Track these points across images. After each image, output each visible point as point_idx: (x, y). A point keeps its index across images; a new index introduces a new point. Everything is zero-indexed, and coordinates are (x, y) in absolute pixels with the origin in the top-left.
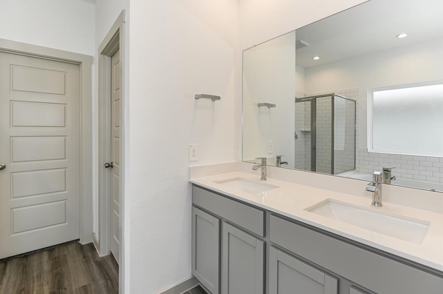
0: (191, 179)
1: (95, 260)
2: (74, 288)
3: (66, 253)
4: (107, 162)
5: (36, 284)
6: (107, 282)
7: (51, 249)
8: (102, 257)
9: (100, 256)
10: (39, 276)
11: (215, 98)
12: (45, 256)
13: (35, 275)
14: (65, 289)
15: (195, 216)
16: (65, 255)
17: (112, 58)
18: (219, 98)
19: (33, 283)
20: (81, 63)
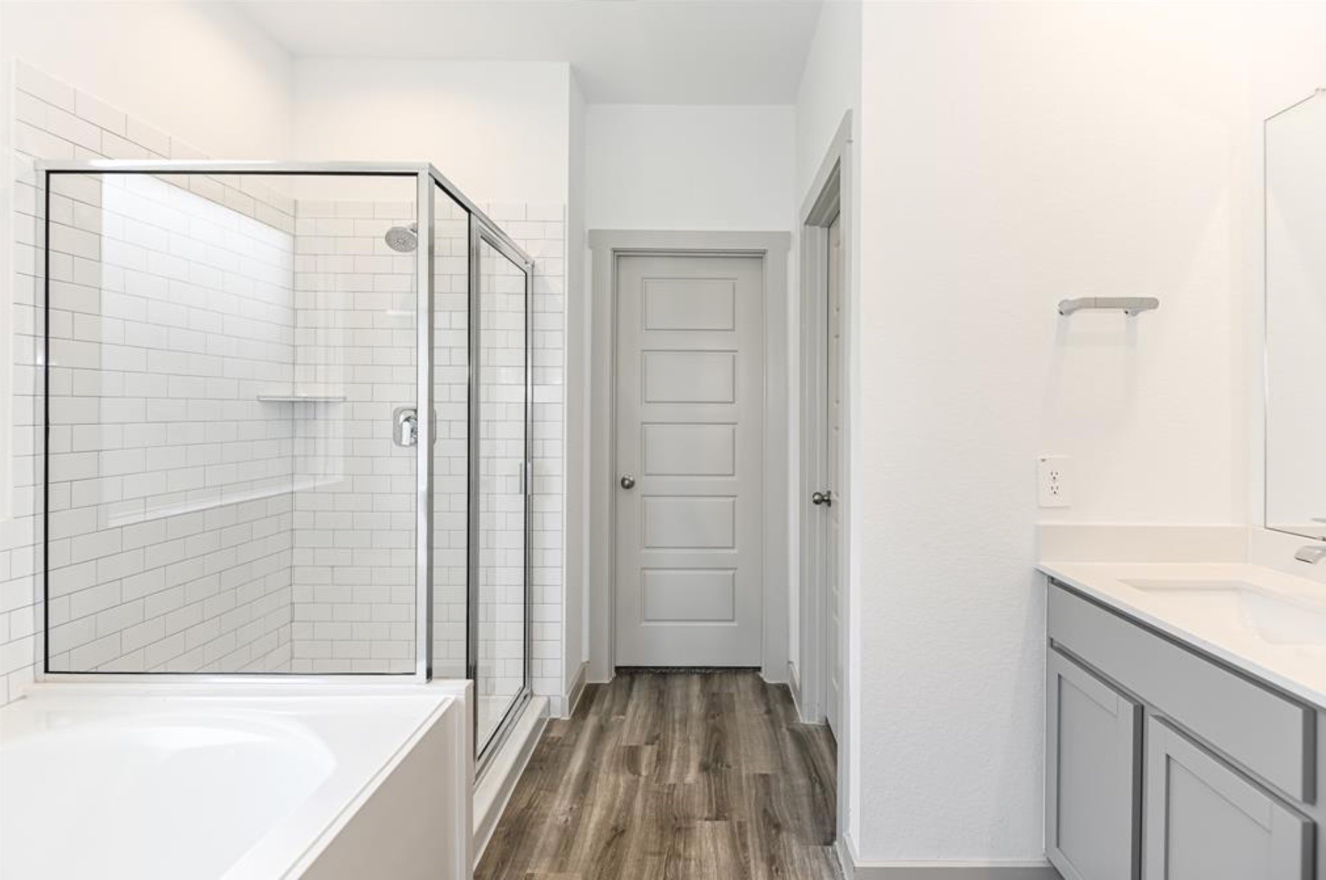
0: (1042, 563)
1: (790, 727)
2: (744, 773)
3: (733, 690)
4: (818, 491)
5: (677, 735)
6: (813, 787)
7: (706, 673)
8: (806, 726)
9: (801, 722)
10: (684, 721)
11: (1135, 306)
12: (696, 686)
13: (677, 716)
14: (728, 766)
15: (1057, 677)
16: (731, 695)
17: (831, 229)
18: (1152, 304)
19: (674, 732)
20: (764, 252)
